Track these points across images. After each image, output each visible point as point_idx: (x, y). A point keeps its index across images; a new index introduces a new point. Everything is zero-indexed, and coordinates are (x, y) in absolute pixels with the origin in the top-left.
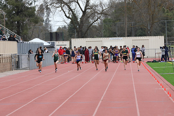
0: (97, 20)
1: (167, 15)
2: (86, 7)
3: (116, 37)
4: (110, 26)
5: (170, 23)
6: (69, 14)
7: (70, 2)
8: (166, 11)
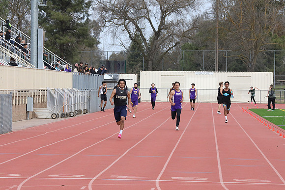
0: (176, 45)
1: (276, 42)
2: (159, 27)
3: (200, 71)
4: (192, 54)
5: (278, 54)
7: (138, 18)
8: (273, 36)
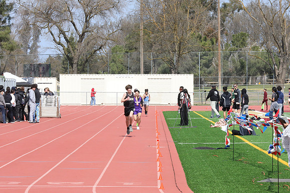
0: (100, 48)
1: (204, 44)
2: (84, 29)
4: (122, 57)
6: (60, 38)
7: (61, 22)
8: (202, 38)
